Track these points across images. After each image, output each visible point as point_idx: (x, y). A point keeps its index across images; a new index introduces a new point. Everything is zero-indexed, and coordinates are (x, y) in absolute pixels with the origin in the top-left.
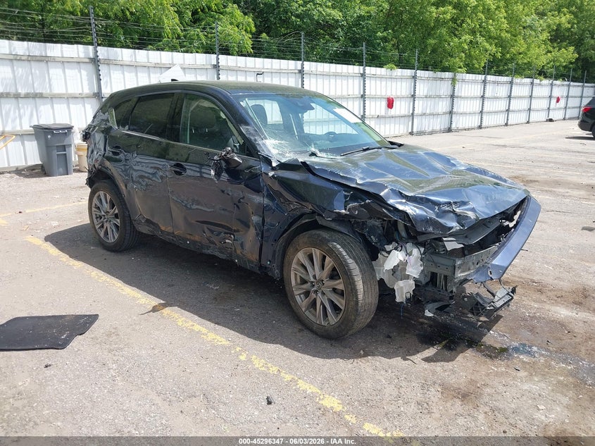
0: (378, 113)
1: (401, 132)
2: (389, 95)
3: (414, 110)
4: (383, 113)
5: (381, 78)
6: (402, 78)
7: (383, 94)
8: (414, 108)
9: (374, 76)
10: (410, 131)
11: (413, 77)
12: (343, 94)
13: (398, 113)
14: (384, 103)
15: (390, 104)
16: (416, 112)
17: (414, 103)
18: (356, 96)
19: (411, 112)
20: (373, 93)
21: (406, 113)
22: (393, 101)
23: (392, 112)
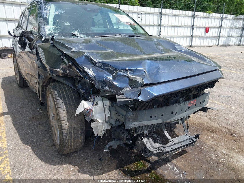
0: (200, 35)
1: (212, 45)
2: (207, 26)
3: (220, 34)
4: (203, 35)
5: (203, 17)
6: (215, 18)
7: (204, 25)
8: (220, 33)
9: (200, 17)
10: (217, 44)
11: (221, 17)
12: (182, 25)
13: (211, 35)
14: (204, 30)
15: (207, 30)
16: (221, 35)
17: (220, 30)
18: (189, 26)
19: (218, 35)
20: (198, 25)
21: (216, 35)
22: (209, 29)
23: (208, 34)
